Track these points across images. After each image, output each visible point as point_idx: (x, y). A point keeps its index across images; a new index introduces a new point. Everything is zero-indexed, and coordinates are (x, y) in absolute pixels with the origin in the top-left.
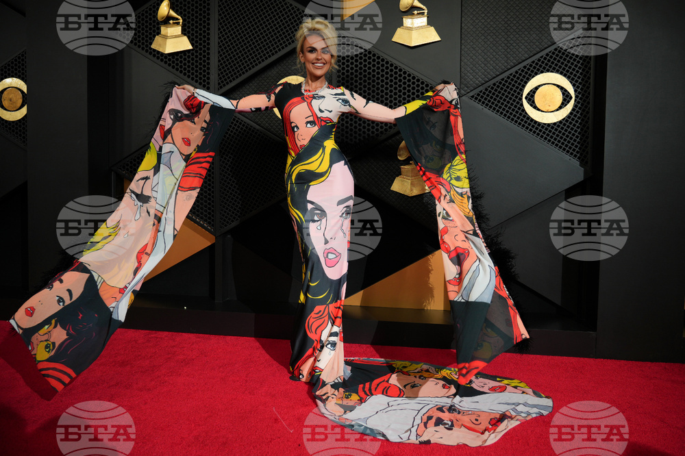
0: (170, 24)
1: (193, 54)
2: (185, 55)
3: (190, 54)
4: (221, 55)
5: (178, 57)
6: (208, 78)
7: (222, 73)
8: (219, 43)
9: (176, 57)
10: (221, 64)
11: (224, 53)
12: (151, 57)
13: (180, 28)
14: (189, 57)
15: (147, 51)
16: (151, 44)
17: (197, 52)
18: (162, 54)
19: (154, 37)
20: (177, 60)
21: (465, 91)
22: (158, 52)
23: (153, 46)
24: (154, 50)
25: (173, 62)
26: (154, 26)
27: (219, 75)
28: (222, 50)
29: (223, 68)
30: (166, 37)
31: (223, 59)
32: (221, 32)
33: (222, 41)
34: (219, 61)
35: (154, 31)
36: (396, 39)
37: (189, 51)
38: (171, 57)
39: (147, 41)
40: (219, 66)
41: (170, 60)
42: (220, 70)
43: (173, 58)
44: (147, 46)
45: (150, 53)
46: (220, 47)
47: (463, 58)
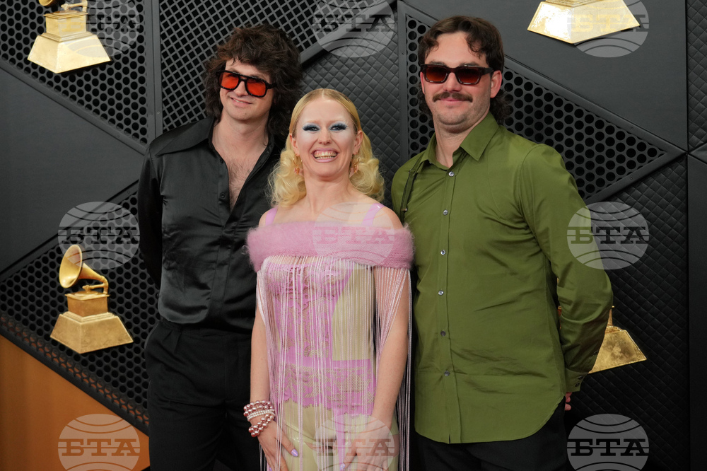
0: (63, 11)
1: (110, 71)
2: (95, 73)
3: (105, 72)
4: (167, 73)
5: (82, 78)
6: (143, 121)
7: (170, 110)
8: (162, 48)
9: (78, 78)
10: (168, 91)
11: (173, 69)
12: (28, 77)
13: (84, 18)
14: (103, 77)
15: (20, 65)
16: (27, 51)
17: (118, 66)
18: (50, 74)
19: (34, 37)
20: (80, 83)
21: (700, 137)
22: (42, 70)
23: (32, 57)
24: (35, 66)
25: (73, 88)
26: (33, 16)
27: (164, 114)
28: (169, 62)
29: (172, 98)
30: (56, 40)
31: (171, 80)
32: (166, 25)
33: (168, 43)
34: (164, 84)
35: (33, 26)
36: (535, 26)
37: (102, 66)
38: (67, 79)
39: (19, 47)
40: (163, 96)
41: (65, 84)
42: (166, 103)
43: (72, 79)
44: (20, 56)
45: (28, 70)
46: (165, 55)
47: (692, 61)
